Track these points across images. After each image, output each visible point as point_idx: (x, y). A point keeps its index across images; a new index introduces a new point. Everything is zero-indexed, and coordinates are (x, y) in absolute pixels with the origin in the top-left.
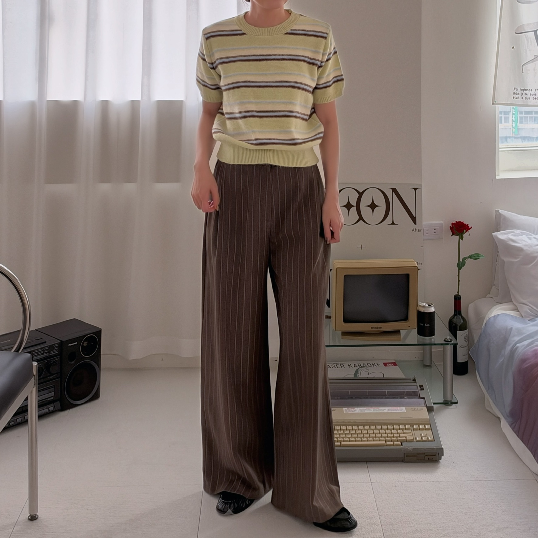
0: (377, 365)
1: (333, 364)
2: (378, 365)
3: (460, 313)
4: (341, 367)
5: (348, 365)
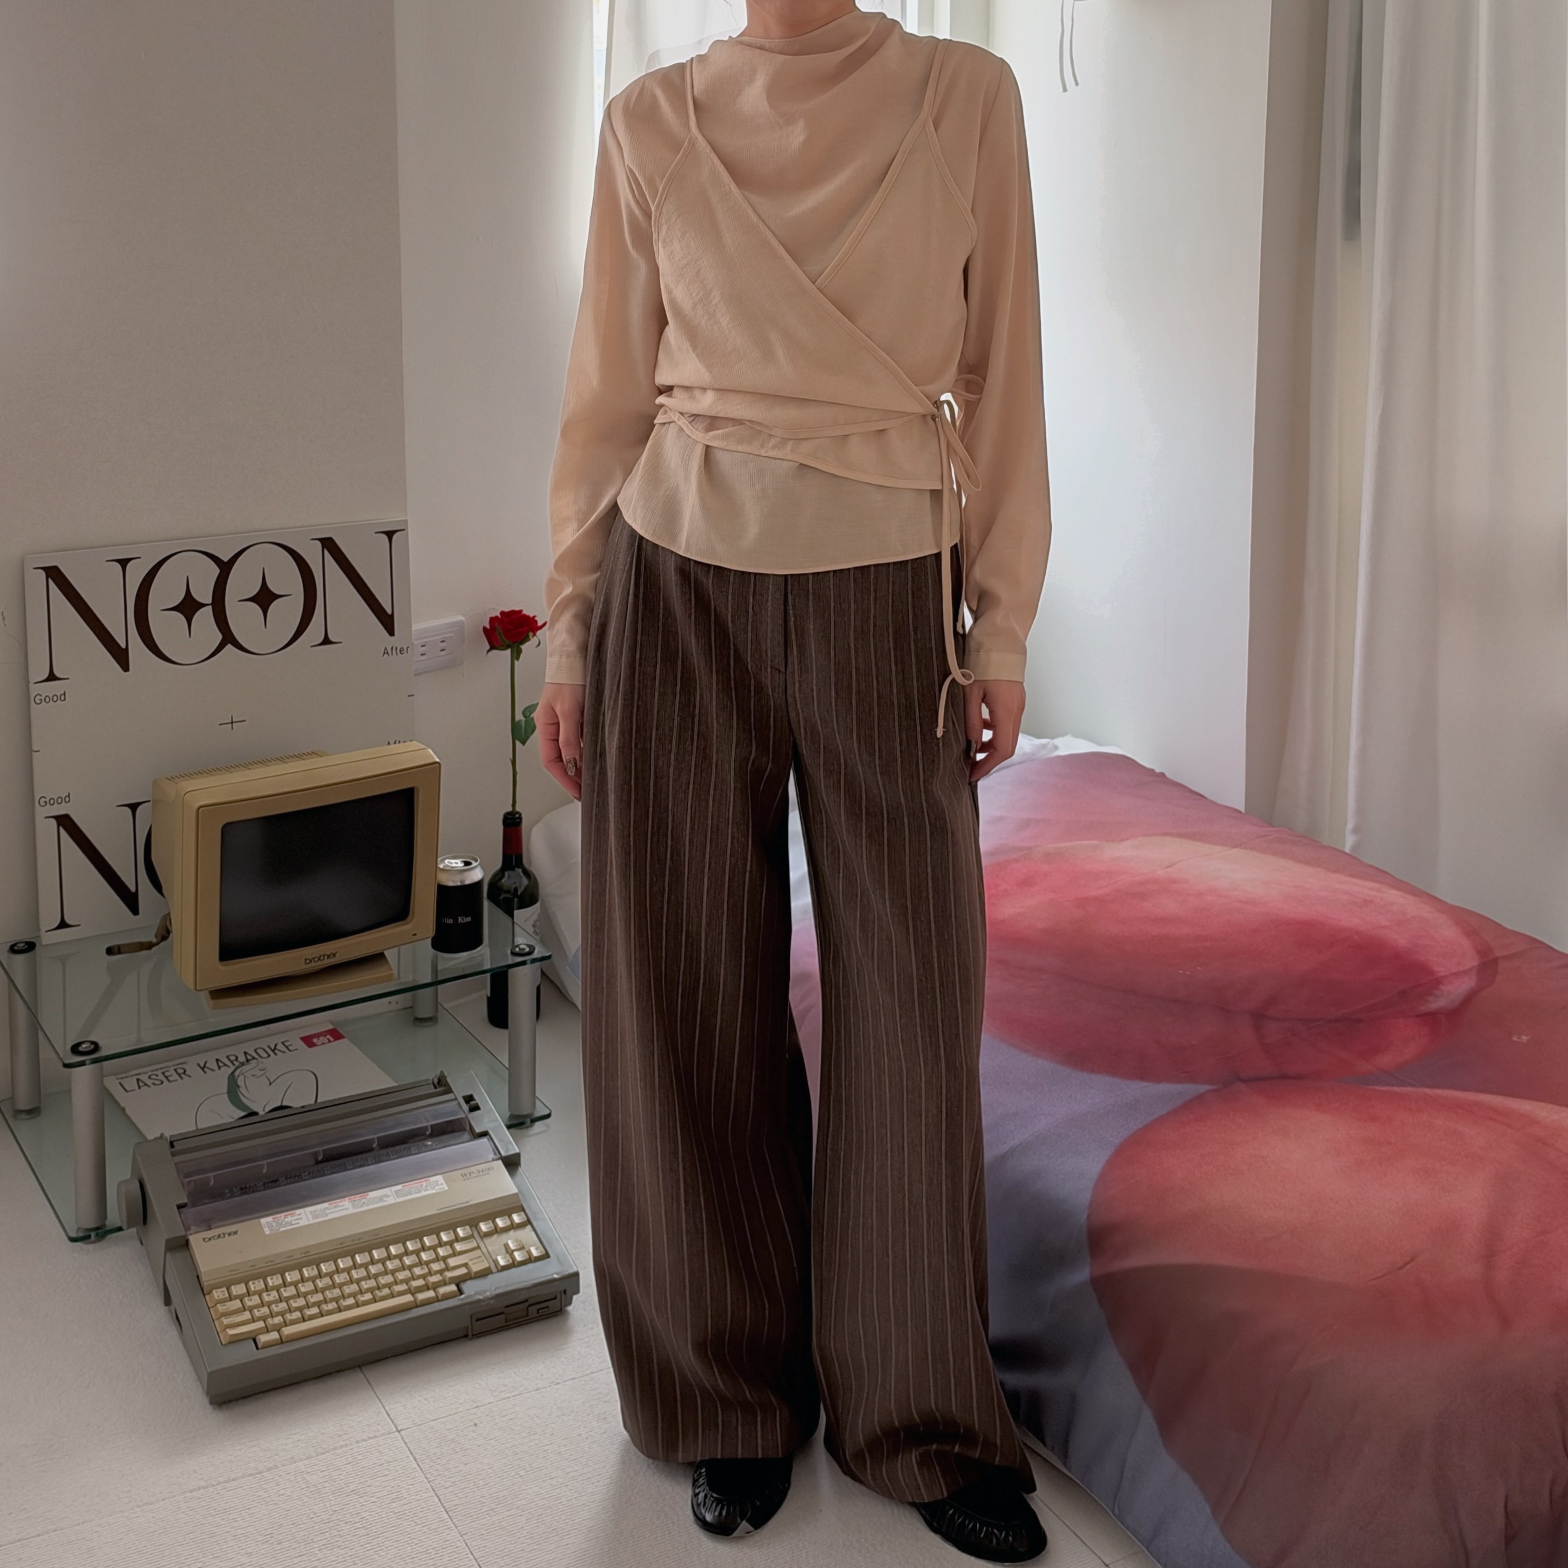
0: (284, 1049)
1: (153, 1071)
2: (287, 1047)
3: (519, 863)
4: (178, 1078)
5: (199, 1065)
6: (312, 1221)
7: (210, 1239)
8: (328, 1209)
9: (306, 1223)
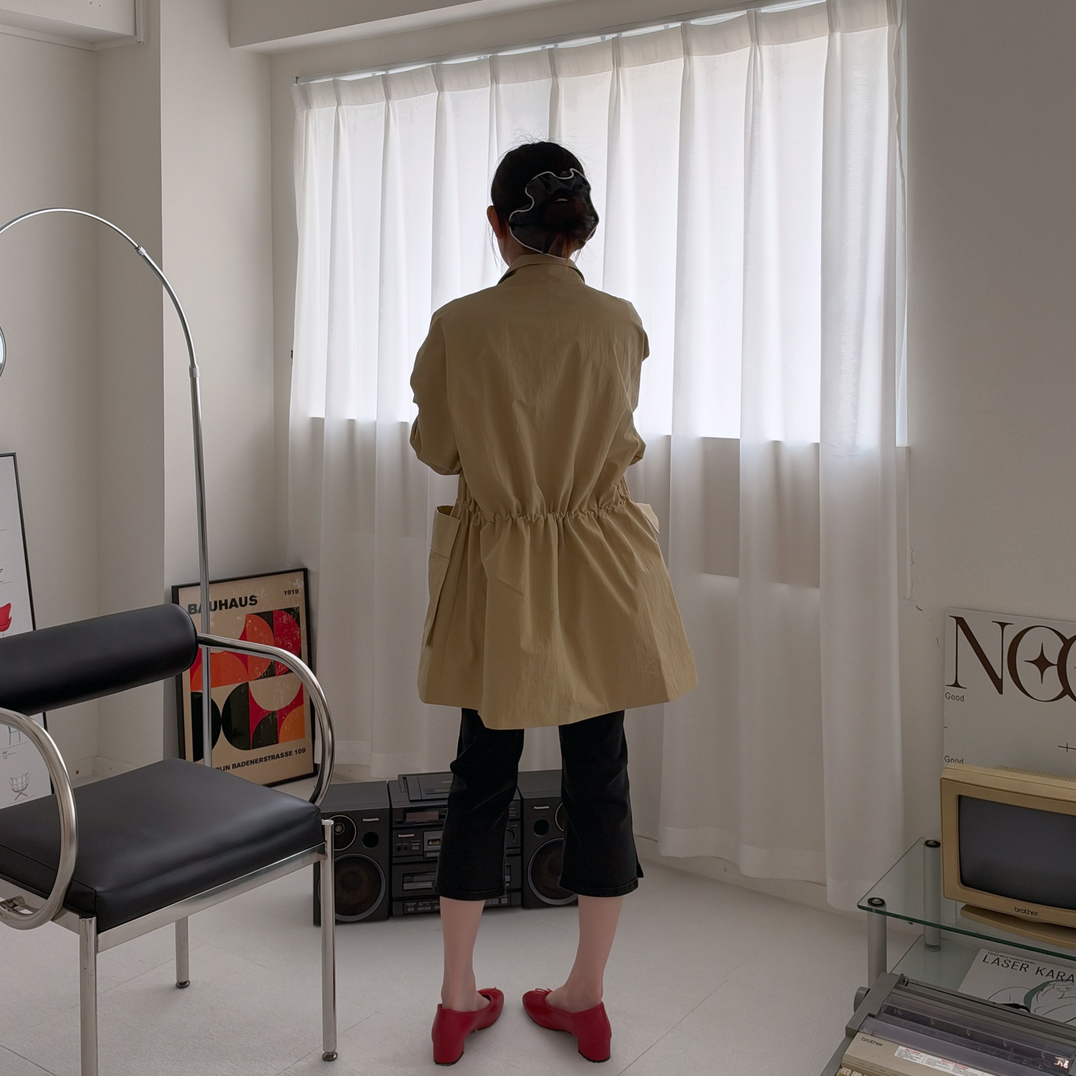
6: (924, 1064)
7: (865, 1040)
8: (939, 1062)
9: (921, 1063)
